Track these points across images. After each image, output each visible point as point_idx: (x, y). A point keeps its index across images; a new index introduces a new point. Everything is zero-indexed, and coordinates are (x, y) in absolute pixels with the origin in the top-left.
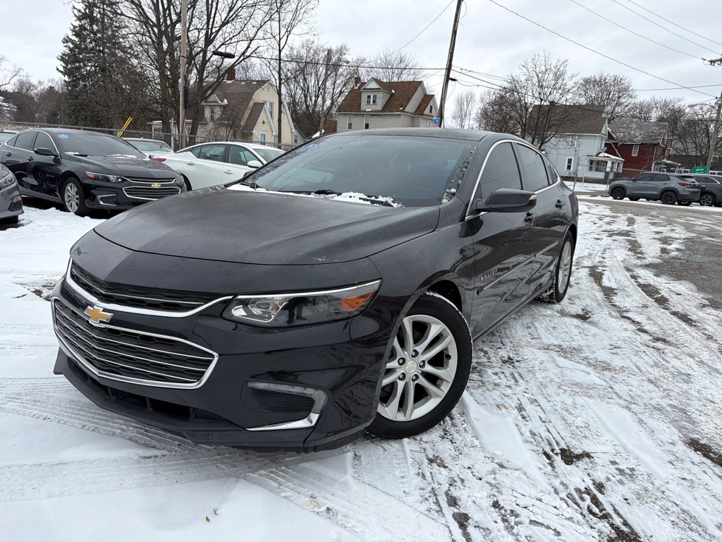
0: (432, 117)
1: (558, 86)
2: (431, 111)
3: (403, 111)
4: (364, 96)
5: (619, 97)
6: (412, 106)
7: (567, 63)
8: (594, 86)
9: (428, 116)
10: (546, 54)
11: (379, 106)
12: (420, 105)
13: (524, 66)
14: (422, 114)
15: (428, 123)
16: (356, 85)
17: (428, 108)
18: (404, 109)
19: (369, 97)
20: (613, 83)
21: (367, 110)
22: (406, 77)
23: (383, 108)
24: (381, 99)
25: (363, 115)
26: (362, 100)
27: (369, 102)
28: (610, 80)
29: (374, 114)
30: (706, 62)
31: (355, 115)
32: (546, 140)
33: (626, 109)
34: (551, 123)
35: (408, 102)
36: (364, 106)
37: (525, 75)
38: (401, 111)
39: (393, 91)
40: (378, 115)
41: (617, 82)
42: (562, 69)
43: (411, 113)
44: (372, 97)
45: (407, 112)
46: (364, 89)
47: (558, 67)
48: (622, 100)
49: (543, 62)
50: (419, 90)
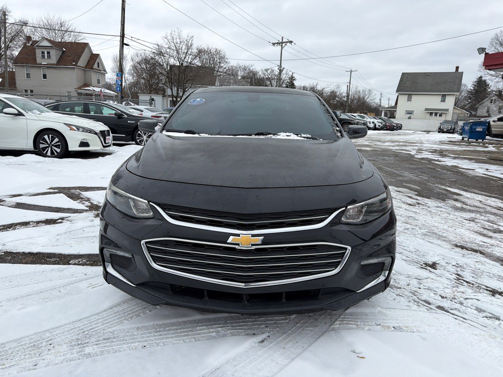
0: (100, 71)
1: (189, 52)
2: (98, 66)
3: (76, 65)
4: (38, 52)
5: (220, 63)
6: (82, 62)
7: (193, 38)
8: (204, 54)
9: (97, 70)
10: (179, 31)
11: (54, 60)
12: (89, 61)
13: (165, 38)
14: (92, 68)
15: (98, 75)
16: (29, 43)
17: (96, 64)
18: (77, 63)
19: (43, 53)
20: (215, 53)
21: (43, 63)
22: (68, 39)
23: (58, 62)
24: (55, 55)
25: (40, 67)
26: (37, 55)
27: (43, 57)
28: (213, 51)
29: (49, 66)
30: (271, 44)
31: (33, 67)
32: (187, 89)
33: (225, 70)
34: (188, 78)
35: (79, 59)
36: (39, 60)
37: (167, 44)
38: (74, 65)
39: (64, 49)
40: (54, 68)
41: (218, 52)
42: (190, 42)
43: (83, 67)
44: (46, 53)
45: (80, 67)
46: (37, 46)
47: (188, 40)
48: (222, 65)
49: (178, 36)
50: (86, 50)
